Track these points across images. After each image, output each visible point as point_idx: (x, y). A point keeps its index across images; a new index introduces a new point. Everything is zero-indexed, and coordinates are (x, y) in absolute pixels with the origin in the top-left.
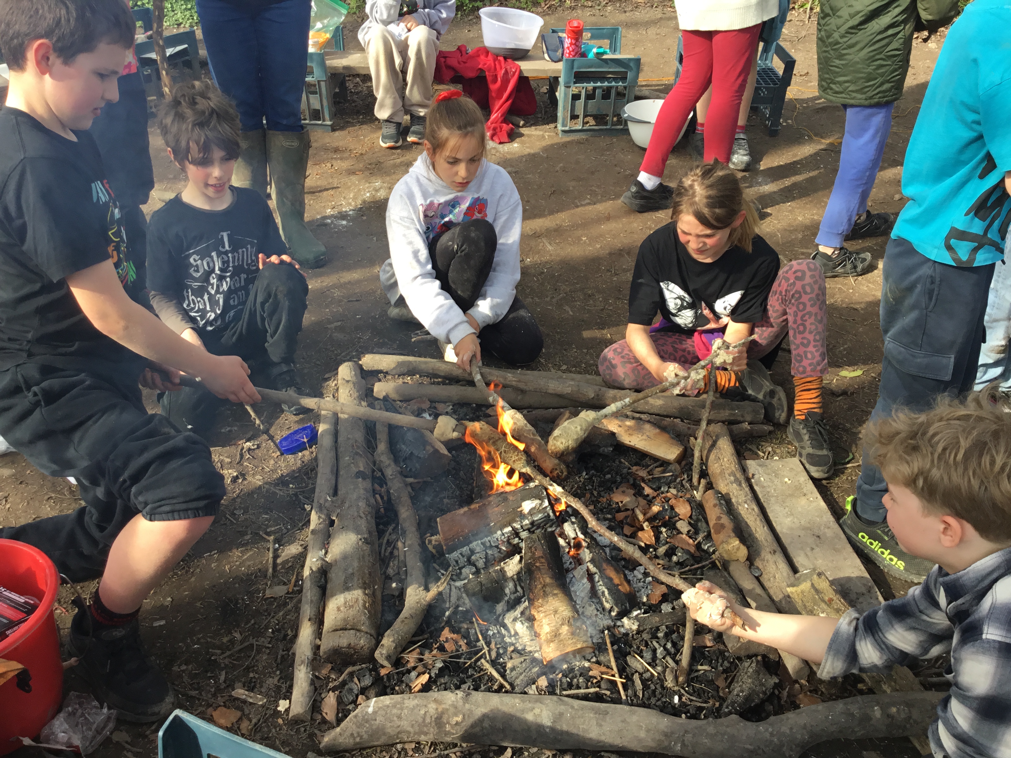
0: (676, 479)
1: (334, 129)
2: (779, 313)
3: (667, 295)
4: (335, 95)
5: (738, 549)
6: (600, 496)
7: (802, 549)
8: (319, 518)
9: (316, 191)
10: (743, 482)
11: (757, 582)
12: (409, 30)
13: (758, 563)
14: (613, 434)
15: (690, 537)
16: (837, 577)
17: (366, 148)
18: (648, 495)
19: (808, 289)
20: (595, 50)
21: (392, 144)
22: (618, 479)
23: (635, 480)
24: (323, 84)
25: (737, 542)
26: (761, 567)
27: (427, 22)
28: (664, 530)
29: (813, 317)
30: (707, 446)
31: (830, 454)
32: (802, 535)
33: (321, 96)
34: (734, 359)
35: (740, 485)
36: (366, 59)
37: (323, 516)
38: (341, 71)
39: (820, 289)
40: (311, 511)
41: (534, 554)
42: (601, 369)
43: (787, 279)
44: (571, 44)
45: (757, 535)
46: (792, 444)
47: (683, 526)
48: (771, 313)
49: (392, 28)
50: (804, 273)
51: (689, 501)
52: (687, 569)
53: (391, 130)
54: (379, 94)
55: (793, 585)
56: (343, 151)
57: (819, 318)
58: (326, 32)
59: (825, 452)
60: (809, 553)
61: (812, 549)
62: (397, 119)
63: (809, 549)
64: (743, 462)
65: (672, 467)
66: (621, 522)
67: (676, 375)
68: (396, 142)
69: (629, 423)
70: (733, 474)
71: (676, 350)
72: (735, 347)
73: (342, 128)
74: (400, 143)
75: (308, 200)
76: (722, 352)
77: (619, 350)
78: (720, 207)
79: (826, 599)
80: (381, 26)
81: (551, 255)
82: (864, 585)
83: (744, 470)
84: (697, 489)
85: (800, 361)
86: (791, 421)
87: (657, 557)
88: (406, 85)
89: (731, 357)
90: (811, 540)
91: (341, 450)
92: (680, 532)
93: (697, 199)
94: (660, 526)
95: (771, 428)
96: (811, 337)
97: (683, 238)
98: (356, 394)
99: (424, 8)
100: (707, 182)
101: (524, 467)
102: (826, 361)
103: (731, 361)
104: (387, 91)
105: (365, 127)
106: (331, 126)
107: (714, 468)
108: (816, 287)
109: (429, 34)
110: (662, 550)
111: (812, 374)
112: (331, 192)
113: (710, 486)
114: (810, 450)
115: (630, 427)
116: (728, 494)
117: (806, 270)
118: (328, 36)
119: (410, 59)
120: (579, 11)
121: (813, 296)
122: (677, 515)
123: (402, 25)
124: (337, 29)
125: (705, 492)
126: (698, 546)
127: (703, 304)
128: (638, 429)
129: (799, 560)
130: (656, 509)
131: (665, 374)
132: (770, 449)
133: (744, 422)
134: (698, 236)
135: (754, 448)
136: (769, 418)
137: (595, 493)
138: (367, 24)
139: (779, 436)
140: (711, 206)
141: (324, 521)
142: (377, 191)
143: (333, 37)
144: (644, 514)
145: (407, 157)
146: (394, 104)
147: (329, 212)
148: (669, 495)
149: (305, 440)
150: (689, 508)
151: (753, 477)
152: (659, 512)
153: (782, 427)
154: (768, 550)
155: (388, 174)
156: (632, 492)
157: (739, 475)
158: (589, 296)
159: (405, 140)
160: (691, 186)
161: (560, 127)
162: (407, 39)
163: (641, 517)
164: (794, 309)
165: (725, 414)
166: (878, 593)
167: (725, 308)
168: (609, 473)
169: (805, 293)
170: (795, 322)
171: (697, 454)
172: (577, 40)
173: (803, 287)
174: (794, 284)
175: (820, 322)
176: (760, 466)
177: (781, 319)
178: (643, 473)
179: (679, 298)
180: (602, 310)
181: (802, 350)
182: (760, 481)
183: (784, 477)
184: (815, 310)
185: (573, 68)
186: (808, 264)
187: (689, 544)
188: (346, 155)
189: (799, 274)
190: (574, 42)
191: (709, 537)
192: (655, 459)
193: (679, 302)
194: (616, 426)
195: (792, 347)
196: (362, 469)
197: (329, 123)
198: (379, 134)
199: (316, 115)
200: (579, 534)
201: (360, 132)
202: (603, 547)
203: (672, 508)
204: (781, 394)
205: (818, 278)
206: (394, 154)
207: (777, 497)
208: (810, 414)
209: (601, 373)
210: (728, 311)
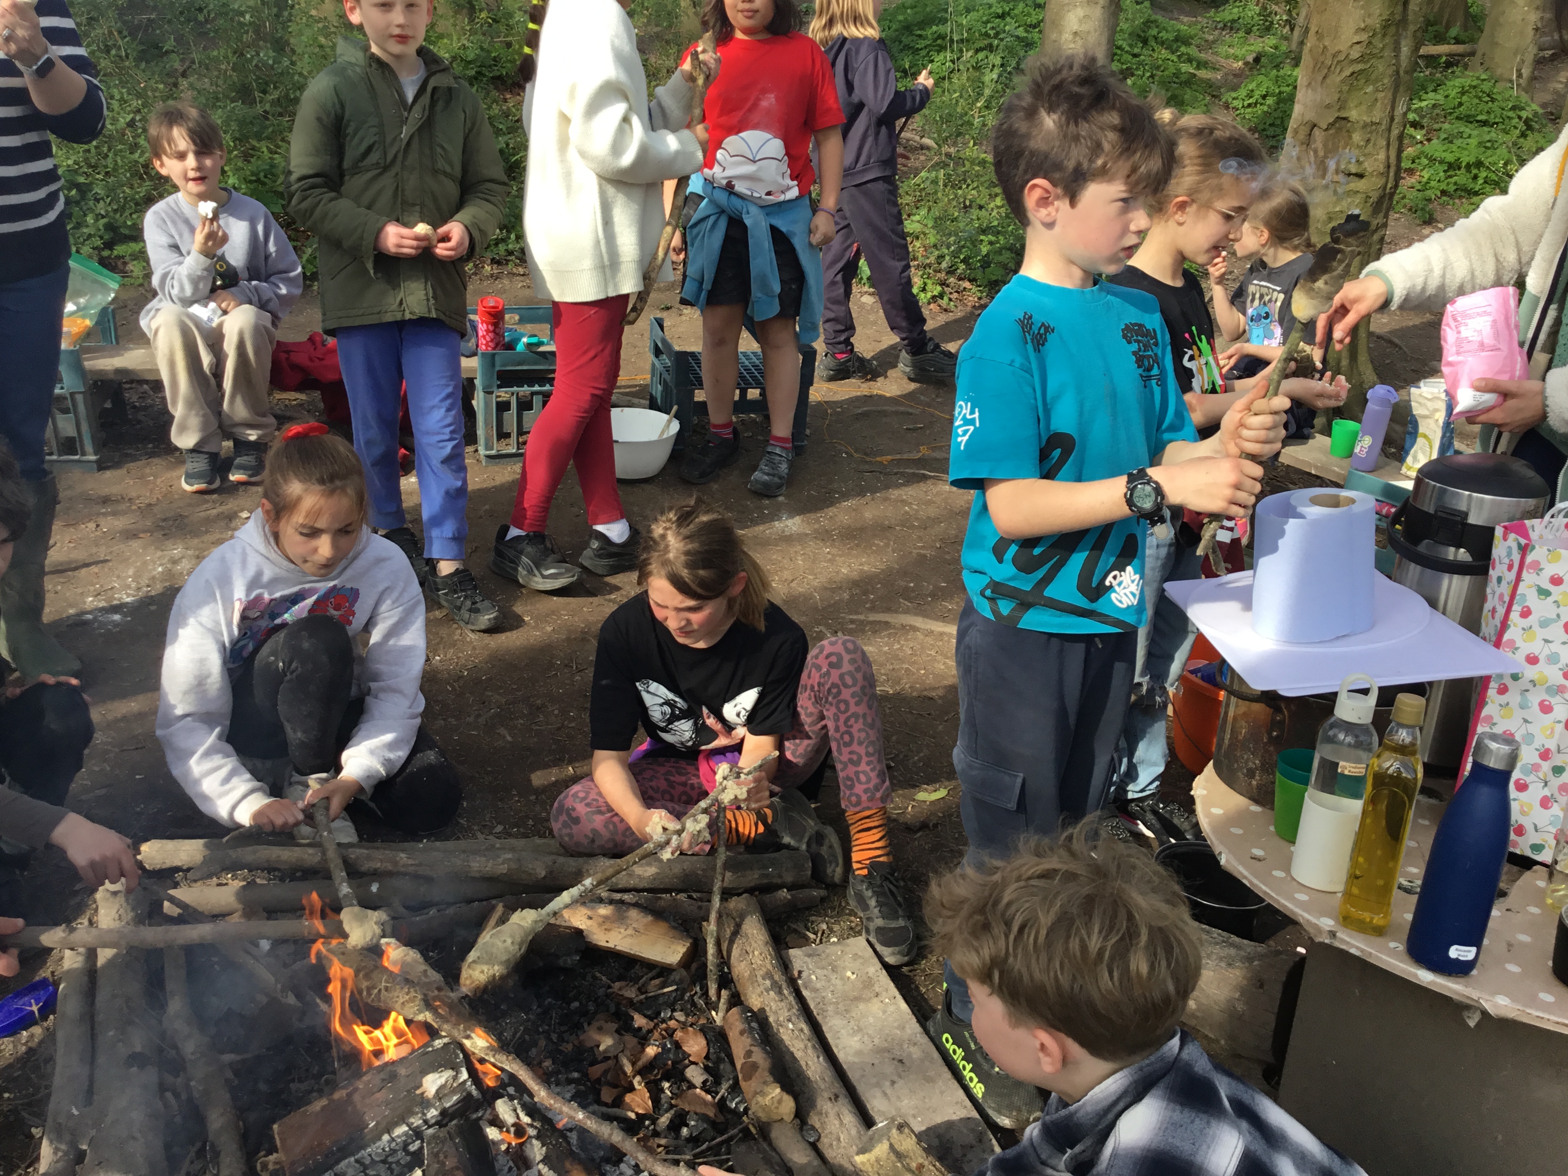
0: (683, 995)
1: (101, 466)
2: (814, 718)
3: (648, 699)
4: (104, 413)
5: (780, 1102)
6: (563, 1041)
7: (878, 1085)
8: (56, 1150)
9: (65, 569)
10: (784, 985)
11: (813, 1154)
12: (225, 312)
13: (814, 1120)
14: (579, 932)
15: (708, 1092)
16: (933, 1123)
17: (157, 495)
18: (640, 1029)
19: (849, 680)
20: (525, 340)
21: (203, 486)
22: (591, 1007)
23: (618, 1005)
24: (79, 398)
25: (778, 1090)
26: (817, 1125)
27: (255, 299)
28: (666, 1085)
29: (861, 720)
30: (728, 933)
31: (909, 924)
32: (876, 1062)
33: (76, 416)
34: (749, 792)
35: (780, 993)
36: (153, 357)
37: (63, 1147)
38: (112, 376)
39: (865, 678)
40: (41, 1138)
41: (443, 1164)
42: (556, 826)
43: (818, 668)
44: (488, 331)
45: (810, 1073)
46: (856, 915)
47: (695, 1075)
48: (803, 717)
49: (197, 310)
50: (840, 657)
51: (703, 1030)
52: (704, 1146)
53: (200, 464)
54: (178, 411)
55: (862, 1151)
56: (117, 501)
57: (869, 720)
58: (84, 317)
59: (901, 923)
60: (889, 1091)
61: (893, 1083)
62: (211, 448)
63: (888, 1083)
64: (783, 952)
65: (676, 976)
66: (598, 1081)
67: (665, 829)
68: (210, 483)
69: (604, 911)
70: (769, 975)
71: (671, 784)
72: (749, 773)
73: (116, 465)
74: (217, 484)
75: (50, 584)
76: (730, 783)
77: (581, 795)
78: (704, 568)
79: (914, 1165)
80: (177, 308)
81: (474, 648)
82: (973, 1130)
83: (785, 965)
84: (716, 1009)
85: (851, 787)
86: (851, 880)
87: (656, 1134)
88: (223, 396)
89: (745, 789)
90: (889, 1069)
91: (100, 1018)
92: (692, 1086)
93: (671, 556)
94: (661, 1080)
95: (823, 893)
96: (862, 750)
97: (659, 614)
98: (131, 915)
99: (250, 279)
100: (685, 531)
101: (420, 1011)
102: (887, 783)
103: (745, 796)
104: (190, 405)
105: (156, 460)
106: (97, 462)
107: (740, 968)
108: (859, 676)
109: (258, 317)
110: (664, 1120)
111: (870, 804)
112: (94, 569)
113: (736, 1000)
114: (880, 922)
115: (606, 918)
116: (762, 1010)
117: (844, 653)
118: (88, 322)
119: (226, 356)
120: (506, 282)
121: (856, 689)
122: (687, 1055)
123: (212, 305)
124: (104, 311)
125: (728, 1010)
126: (722, 1105)
127: (705, 710)
128: (620, 919)
129: (876, 1104)
130: (651, 1051)
131: (648, 830)
132: (824, 926)
133: (779, 887)
134: (678, 610)
135: (800, 927)
136: (818, 877)
137: (554, 1037)
138: (154, 303)
139: (836, 903)
140: (691, 565)
141: (66, 1154)
142: (175, 562)
143: (97, 323)
144: (633, 1064)
145: (230, 506)
146: (204, 426)
147: (90, 602)
148: (672, 1023)
149: (35, 1008)
150: (703, 1042)
151: (800, 977)
152: (657, 1056)
153: (838, 889)
154: (826, 1095)
155: (195, 533)
156: (615, 1026)
157: (778, 976)
158: (538, 708)
159: (225, 479)
160: (663, 537)
161: (482, 451)
162: (220, 325)
163: (628, 1069)
164: (833, 710)
165: (753, 877)
166: (994, 1142)
167: (738, 715)
168: (575, 999)
169: (846, 686)
170: (837, 729)
171: (711, 950)
172: (496, 325)
173: (842, 677)
174: (828, 673)
175: (872, 726)
176: (809, 956)
177: (819, 726)
178: (630, 993)
179: (667, 703)
180: (559, 729)
181: (851, 770)
182: (811, 981)
183: (845, 969)
184: (861, 710)
185: (493, 365)
186: (844, 643)
187: (705, 1103)
188: (123, 507)
189: (834, 659)
190: (491, 328)
191: (735, 1088)
192: (650, 965)
193: (667, 709)
194: (584, 919)
195: (839, 767)
196: (138, 1049)
197: (93, 458)
198: (181, 471)
199: (70, 446)
200: (522, 1115)
201: (148, 470)
202: (562, 1134)
203: (678, 1046)
204: (833, 838)
205: (860, 662)
206: (207, 501)
207: (837, 1003)
208: (874, 866)
209: (556, 832)
210: (743, 718)
